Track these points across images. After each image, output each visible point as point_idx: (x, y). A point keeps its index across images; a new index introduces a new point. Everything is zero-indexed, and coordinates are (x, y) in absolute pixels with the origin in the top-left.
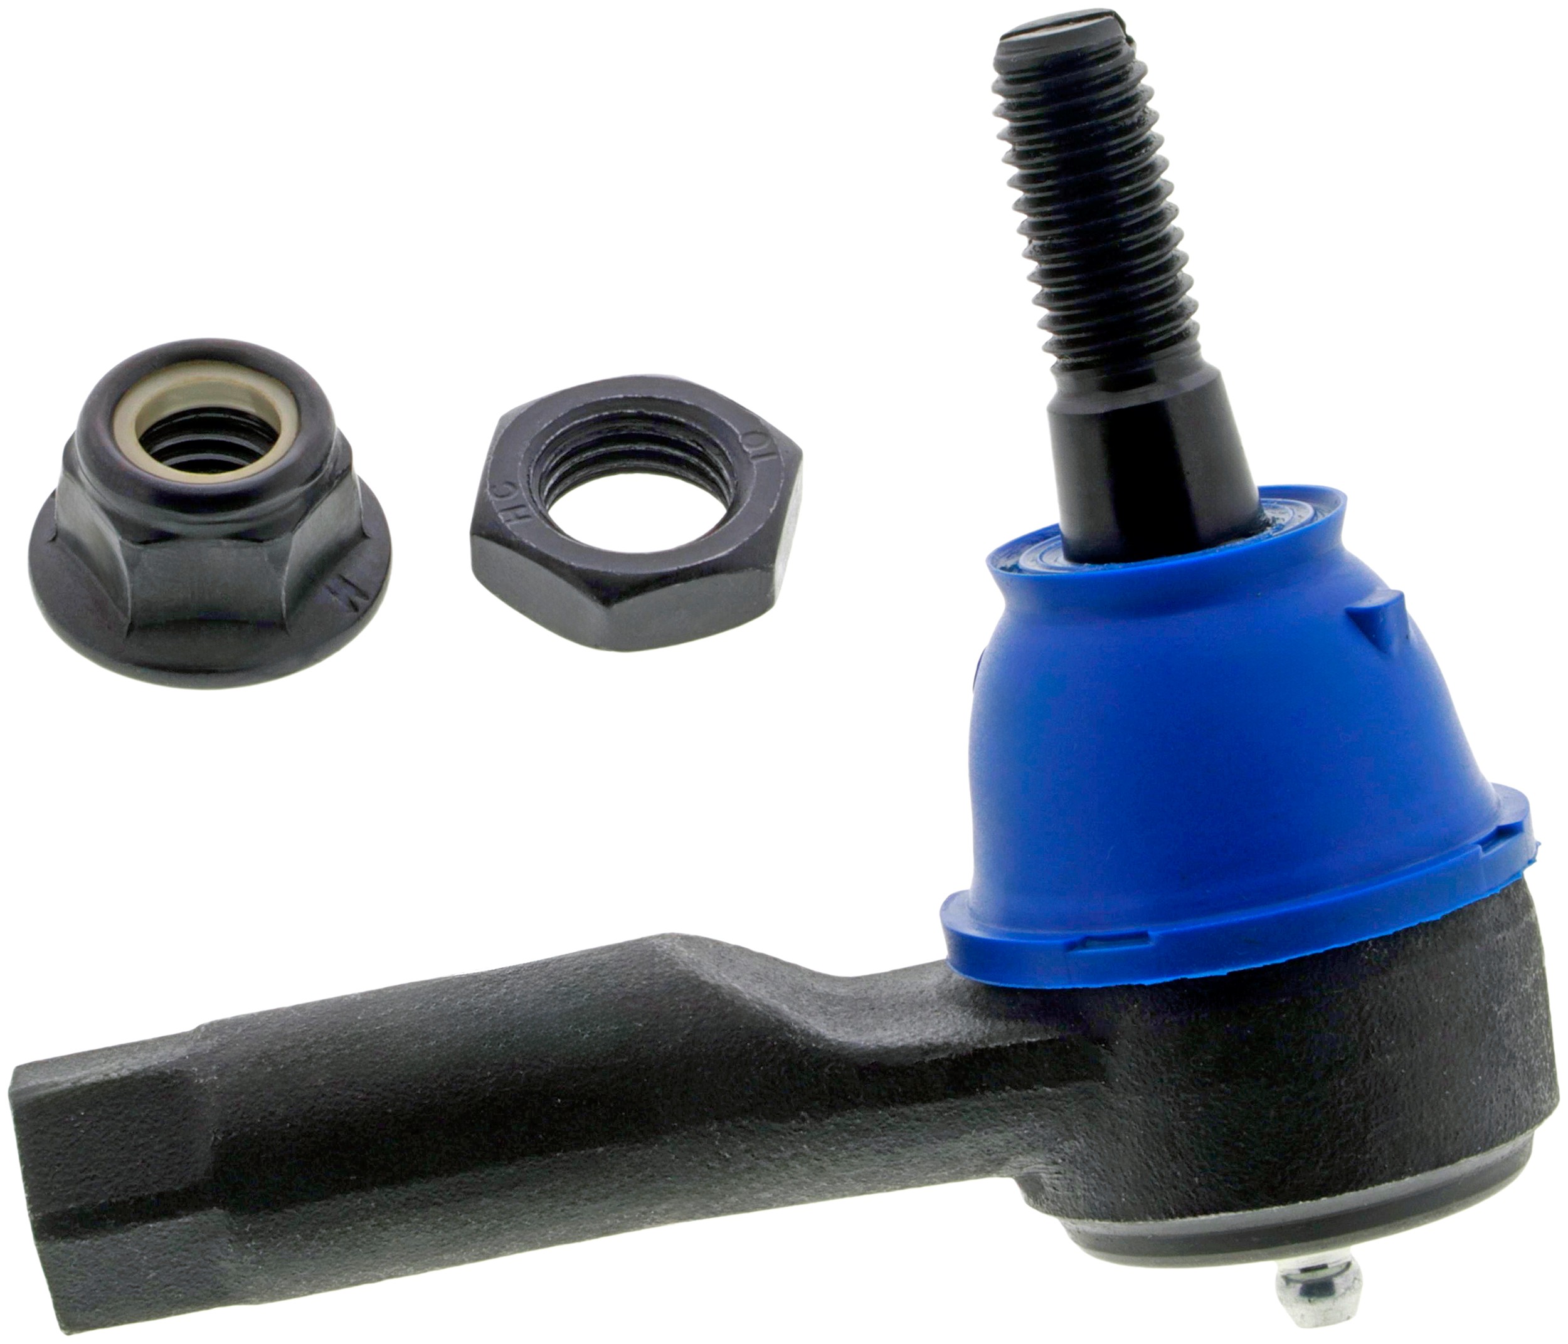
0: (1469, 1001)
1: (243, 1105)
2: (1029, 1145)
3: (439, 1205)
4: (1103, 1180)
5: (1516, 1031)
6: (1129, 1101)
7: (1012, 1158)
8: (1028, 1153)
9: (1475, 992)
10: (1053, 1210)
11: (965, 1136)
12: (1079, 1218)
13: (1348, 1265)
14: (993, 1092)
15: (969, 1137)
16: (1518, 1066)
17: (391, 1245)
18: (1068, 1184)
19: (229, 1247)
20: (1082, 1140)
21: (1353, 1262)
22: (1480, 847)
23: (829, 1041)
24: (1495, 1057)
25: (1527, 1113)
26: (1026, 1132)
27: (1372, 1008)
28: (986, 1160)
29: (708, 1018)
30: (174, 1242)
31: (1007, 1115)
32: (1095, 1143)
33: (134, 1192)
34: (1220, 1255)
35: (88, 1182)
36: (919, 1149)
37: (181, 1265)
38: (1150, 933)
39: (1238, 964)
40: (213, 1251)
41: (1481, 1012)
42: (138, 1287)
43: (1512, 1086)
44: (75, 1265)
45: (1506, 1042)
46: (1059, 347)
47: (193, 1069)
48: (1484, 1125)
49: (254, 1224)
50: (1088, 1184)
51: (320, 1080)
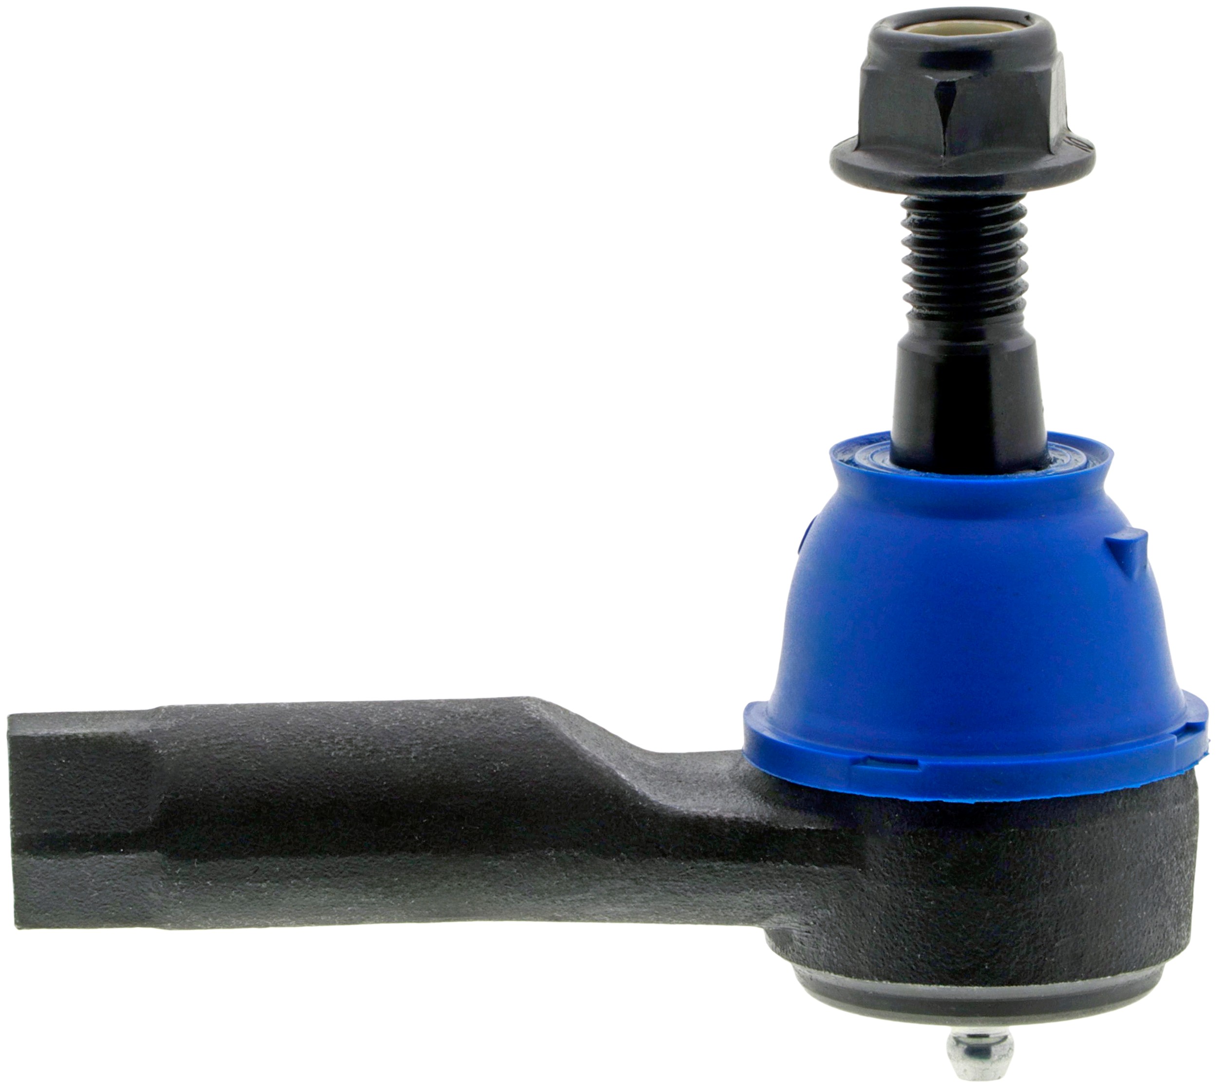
0: (1147, 853)
1: (191, 775)
2: (792, 907)
3: (329, 878)
4: (844, 943)
5: (1175, 881)
6: (878, 887)
7: (775, 915)
8: (788, 913)
9: (1153, 847)
10: (797, 959)
11: (744, 892)
12: (818, 969)
13: (1005, 1038)
14: (774, 863)
15: (747, 893)
16: (1172, 909)
17: (284, 902)
18: (815, 942)
19: (160, 883)
20: (833, 911)
21: (1009, 1037)
22: (1175, 737)
23: (652, 802)
24: (1158, 899)
25: (1171, 945)
26: (792, 897)
27: (1077, 847)
28: (755, 913)
29: (560, 769)
30: (118, 872)
31: (780, 882)
32: (843, 914)
33: (94, 828)
34: (924, 1016)
35: (60, 815)
36: (706, 896)
37: (119, 891)
38: (920, 762)
39: (985, 797)
40: (147, 884)
41: (1154, 863)
42: (82, 902)
43: (1165, 923)
44: (38, 877)
45: (1167, 889)
46: (917, 299)
47: (155, 741)
48: (1141, 950)
49: (183, 869)
50: (830, 945)
51: (253, 766)
